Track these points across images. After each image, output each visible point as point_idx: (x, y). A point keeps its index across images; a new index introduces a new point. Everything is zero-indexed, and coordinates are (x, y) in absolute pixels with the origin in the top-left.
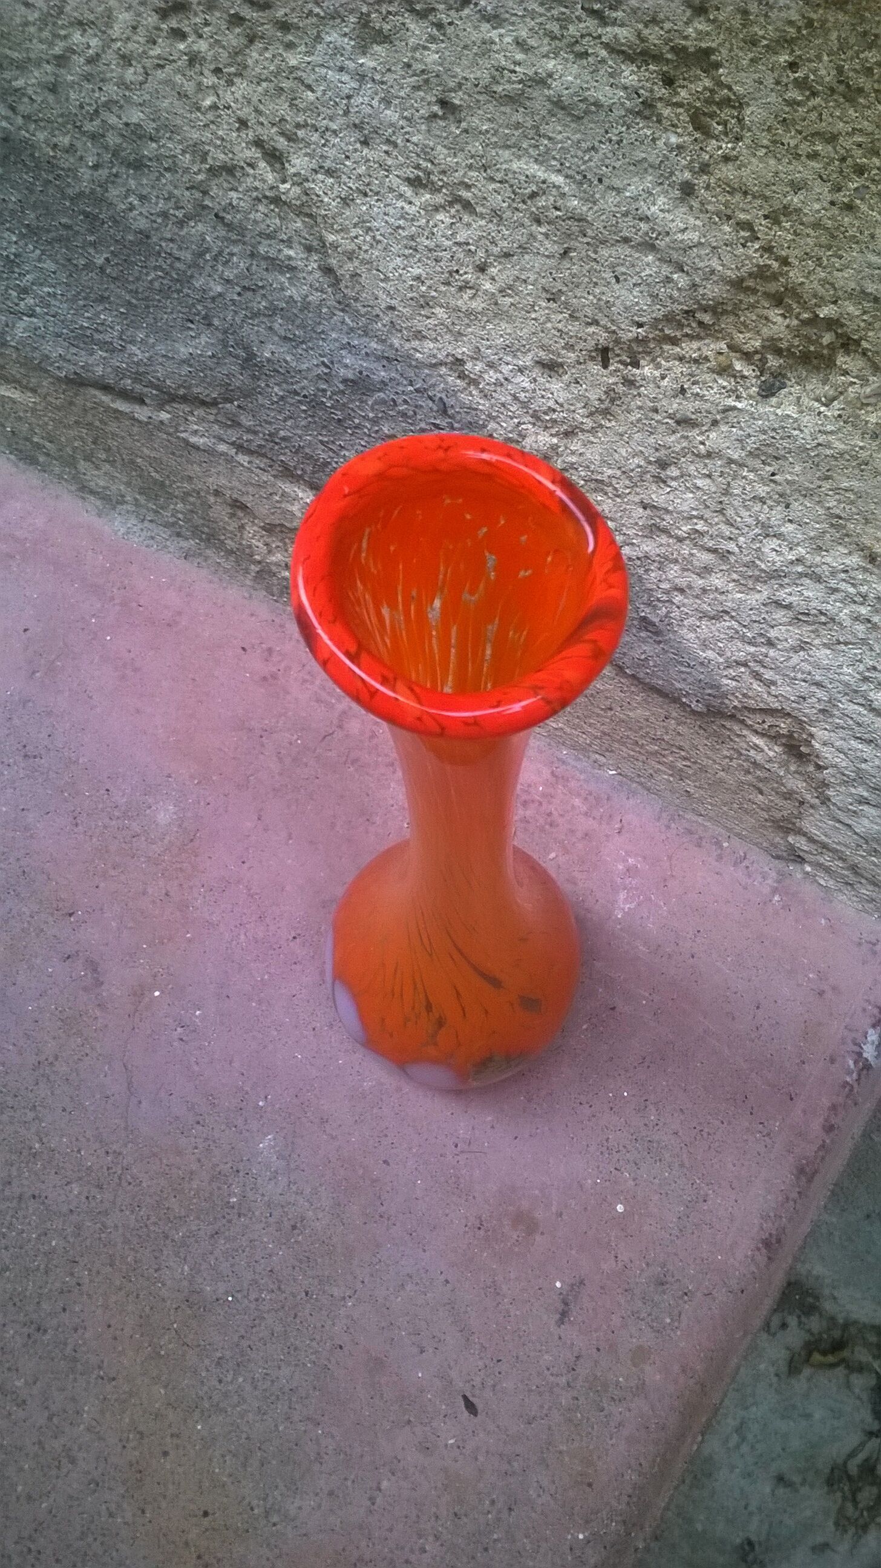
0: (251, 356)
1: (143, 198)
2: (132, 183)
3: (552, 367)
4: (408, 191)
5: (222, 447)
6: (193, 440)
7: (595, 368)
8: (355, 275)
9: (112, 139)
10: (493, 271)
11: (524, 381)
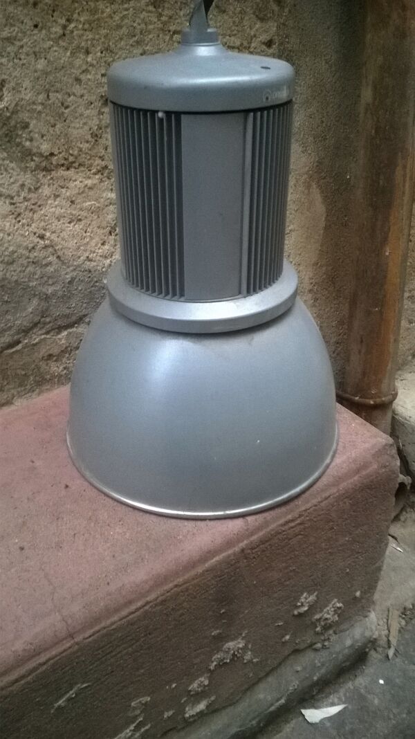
0: (47, 295)
1: (15, 271)
2: (12, 269)
3: (103, 244)
4: (69, 225)
5: (43, 337)
6: (35, 342)
7: (110, 237)
8: (64, 253)
9: (6, 259)
10: (88, 230)
11: (101, 251)
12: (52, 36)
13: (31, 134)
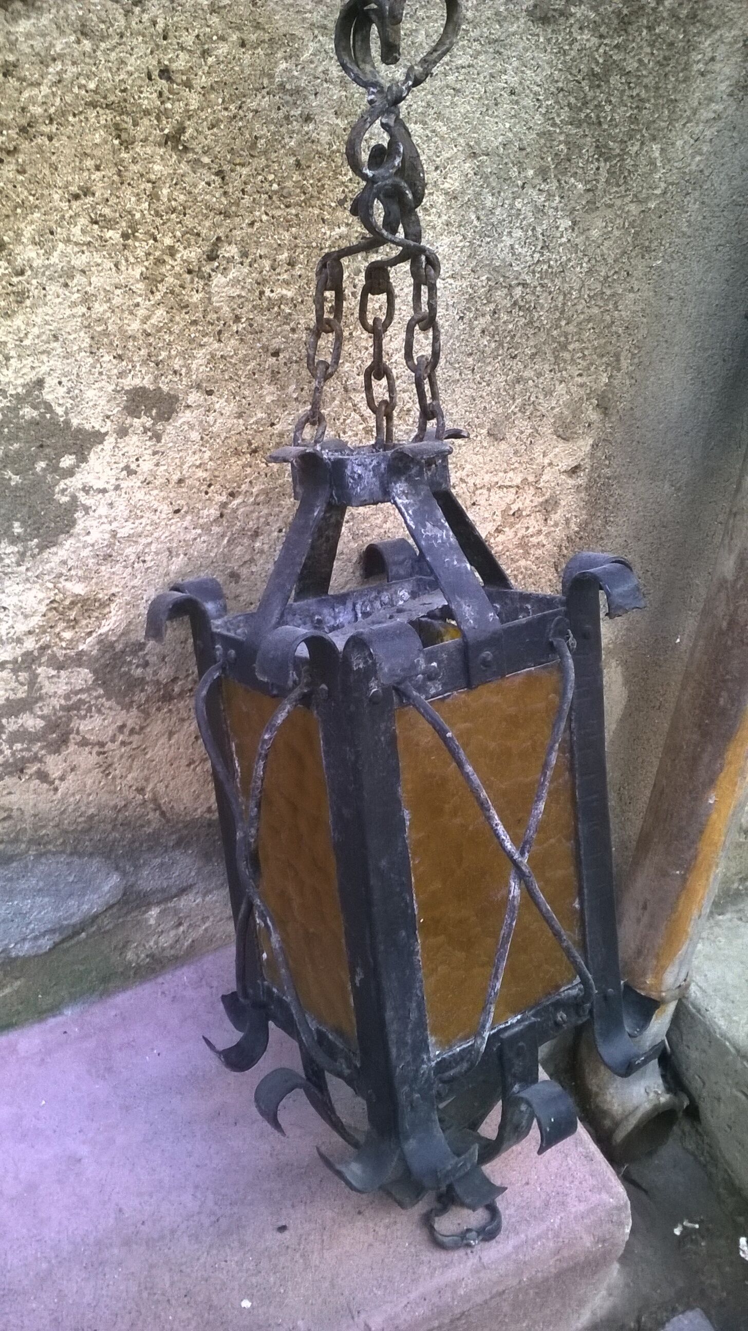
8: (172, 807)
12: (201, 521)
13: (147, 658)
